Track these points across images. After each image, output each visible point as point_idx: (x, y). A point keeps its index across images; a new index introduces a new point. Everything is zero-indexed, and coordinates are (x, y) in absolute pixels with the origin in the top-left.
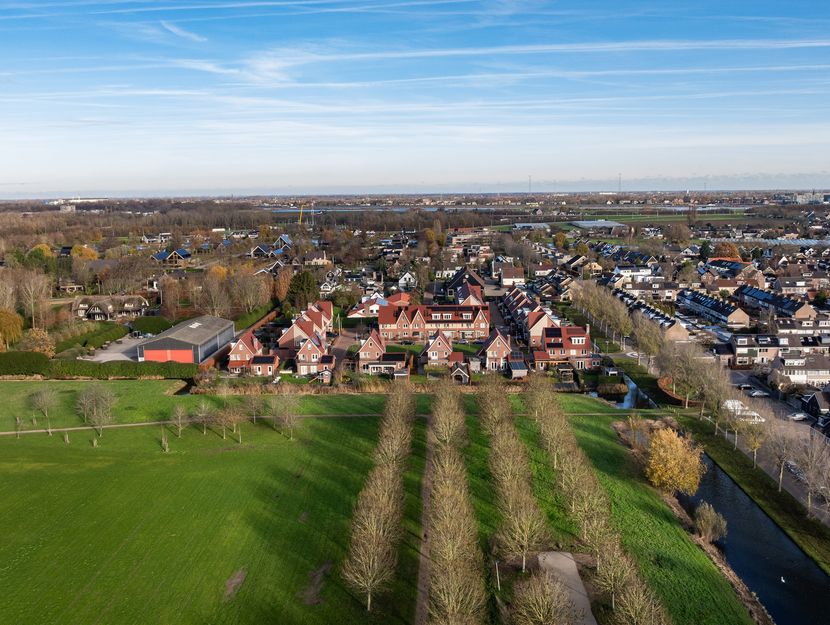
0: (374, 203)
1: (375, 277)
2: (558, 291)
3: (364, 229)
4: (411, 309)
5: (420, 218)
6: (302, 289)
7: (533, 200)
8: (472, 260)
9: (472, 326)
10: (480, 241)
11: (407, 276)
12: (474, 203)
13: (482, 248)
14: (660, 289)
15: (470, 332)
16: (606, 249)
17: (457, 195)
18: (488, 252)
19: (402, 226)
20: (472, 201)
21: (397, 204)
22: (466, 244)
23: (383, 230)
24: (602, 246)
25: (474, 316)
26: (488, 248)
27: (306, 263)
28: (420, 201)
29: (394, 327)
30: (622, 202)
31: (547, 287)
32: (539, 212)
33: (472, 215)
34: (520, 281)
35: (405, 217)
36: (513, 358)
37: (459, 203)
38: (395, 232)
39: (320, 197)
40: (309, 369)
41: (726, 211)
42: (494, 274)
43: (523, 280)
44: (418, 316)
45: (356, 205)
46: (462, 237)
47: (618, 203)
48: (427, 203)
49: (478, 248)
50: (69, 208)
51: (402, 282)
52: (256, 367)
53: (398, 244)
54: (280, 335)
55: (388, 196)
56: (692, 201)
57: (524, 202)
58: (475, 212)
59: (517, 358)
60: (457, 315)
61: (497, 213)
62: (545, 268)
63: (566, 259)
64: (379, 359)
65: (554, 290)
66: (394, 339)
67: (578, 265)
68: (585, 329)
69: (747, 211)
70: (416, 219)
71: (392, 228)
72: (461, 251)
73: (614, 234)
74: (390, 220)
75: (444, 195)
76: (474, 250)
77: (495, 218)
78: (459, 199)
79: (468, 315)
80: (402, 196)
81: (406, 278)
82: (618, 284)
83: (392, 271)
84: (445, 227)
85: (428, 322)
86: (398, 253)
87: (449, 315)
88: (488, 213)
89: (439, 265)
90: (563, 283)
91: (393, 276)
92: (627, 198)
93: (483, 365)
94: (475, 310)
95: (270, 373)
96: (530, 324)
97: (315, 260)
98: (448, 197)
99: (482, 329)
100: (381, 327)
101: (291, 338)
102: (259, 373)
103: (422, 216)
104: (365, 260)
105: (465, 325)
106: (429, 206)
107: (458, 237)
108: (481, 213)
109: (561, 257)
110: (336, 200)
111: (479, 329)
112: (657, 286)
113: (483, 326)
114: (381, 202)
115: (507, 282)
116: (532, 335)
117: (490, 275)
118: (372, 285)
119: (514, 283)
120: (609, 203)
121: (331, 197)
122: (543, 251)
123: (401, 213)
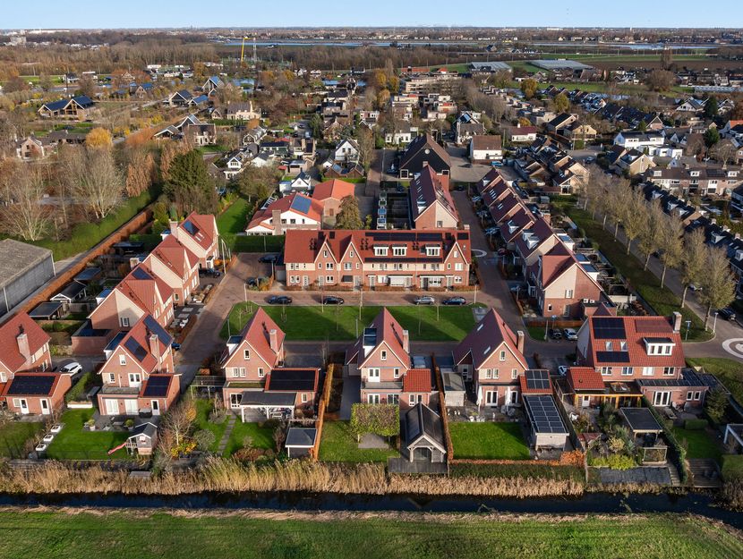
0: (327, 37)
1: (304, 146)
2: (554, 177)
3: (310, 67)
4: (340, 235)
5: (371, 55)
6: (186, 178)
7: (484, 35)
8: (430, 115)
9: (442, 267)
10: (438, 88)
11: (347, 145)
12: (427, 38)
13: (441, 98)
14: (701, 178)
15: (438, 278)
16: (587, 100)
17: (409, 28)
18: (448, 104)
19: (352, 65)
20: (424, 36)
21: (350, 37)
22: (422, 93)
23: (330, 69)
24: (582, 96)
25: (446, 252)
26: (448, 98)
27: (229, 117)
28: (373, 34)
29: (311, 267)
30: (574, 39)
31: (537, 168)
32: (494, 49)
33: (426, 52)
34: (496, 154)
35: (355, 53)
36: (530, 386)
37: (411, 38)
38: (344, 72)
39: (277, 29)
40: (122, 405)
41: (688, 51)
42: (459, 138)
43: (499, 152)
44: (351, 249)
45: (309, 38)
46: (418, 83)
47: (569, 39)
48: (380, 37)
49: (436, 99)
50: (20, 40)
51: (339, 153)
52: (16, 401)
53: (343, 90)
54: (94, 305)
55: (342, 29)
56: (642, 39)
57: (476, 37)
58: (428, 47)
59: (539, 386)
60: (415, 248)
61: (451, 49)
62: (525, 131)
63: (549, 117)
64: (262, 384)
65: (547, 173)
66: (311, 287)
67: (565, 127)
68: (671, 321)
69: (709, 51)
70: (367, 56)
71: (340, 66)
72: (415, 100)
73: (584, 77)
74: (339, 57)
75: (397, 28)
76: (431, 100)
77: (450, 56)
78: (411, 32)
79: (434, 250)
80: (357, 28)
81: (345, 149)
82: (638, 167)
83: (330, 133)
84: (398, 65)
85: (368, 260)
86: (340, 104)
87: (404, 250)
88: (442, 49)
89: (389, 123)
90: (561, 163)
91: (330, 140)
92: (577, 34)
93: (471, 397)
94: (447, 240)
95: (46, 412)
96: (546, 278)
97: (239, 113)
98: (401, 30)
99: (458, 273)
100: (288, 267)
101: (111, 313)
102: (25, 411)
103: (373, 53)
104: (301, 112)
105: (429, 267)
106: (382, 40)
107: (413, 82)
108: (435, 49)
109: (541, 114)
110: (291, 33)
111: (453, 273)
112: (698, 174)
113: (459, 267)
114: (334, 35)
115: (479, 155)
116: (547, 296)
117: (454, 139)
118: (300, 158)
119: (488, 156)
120: (560, 39)
121: (288, 29)
122: (515, 103)
123: (352, 48)
